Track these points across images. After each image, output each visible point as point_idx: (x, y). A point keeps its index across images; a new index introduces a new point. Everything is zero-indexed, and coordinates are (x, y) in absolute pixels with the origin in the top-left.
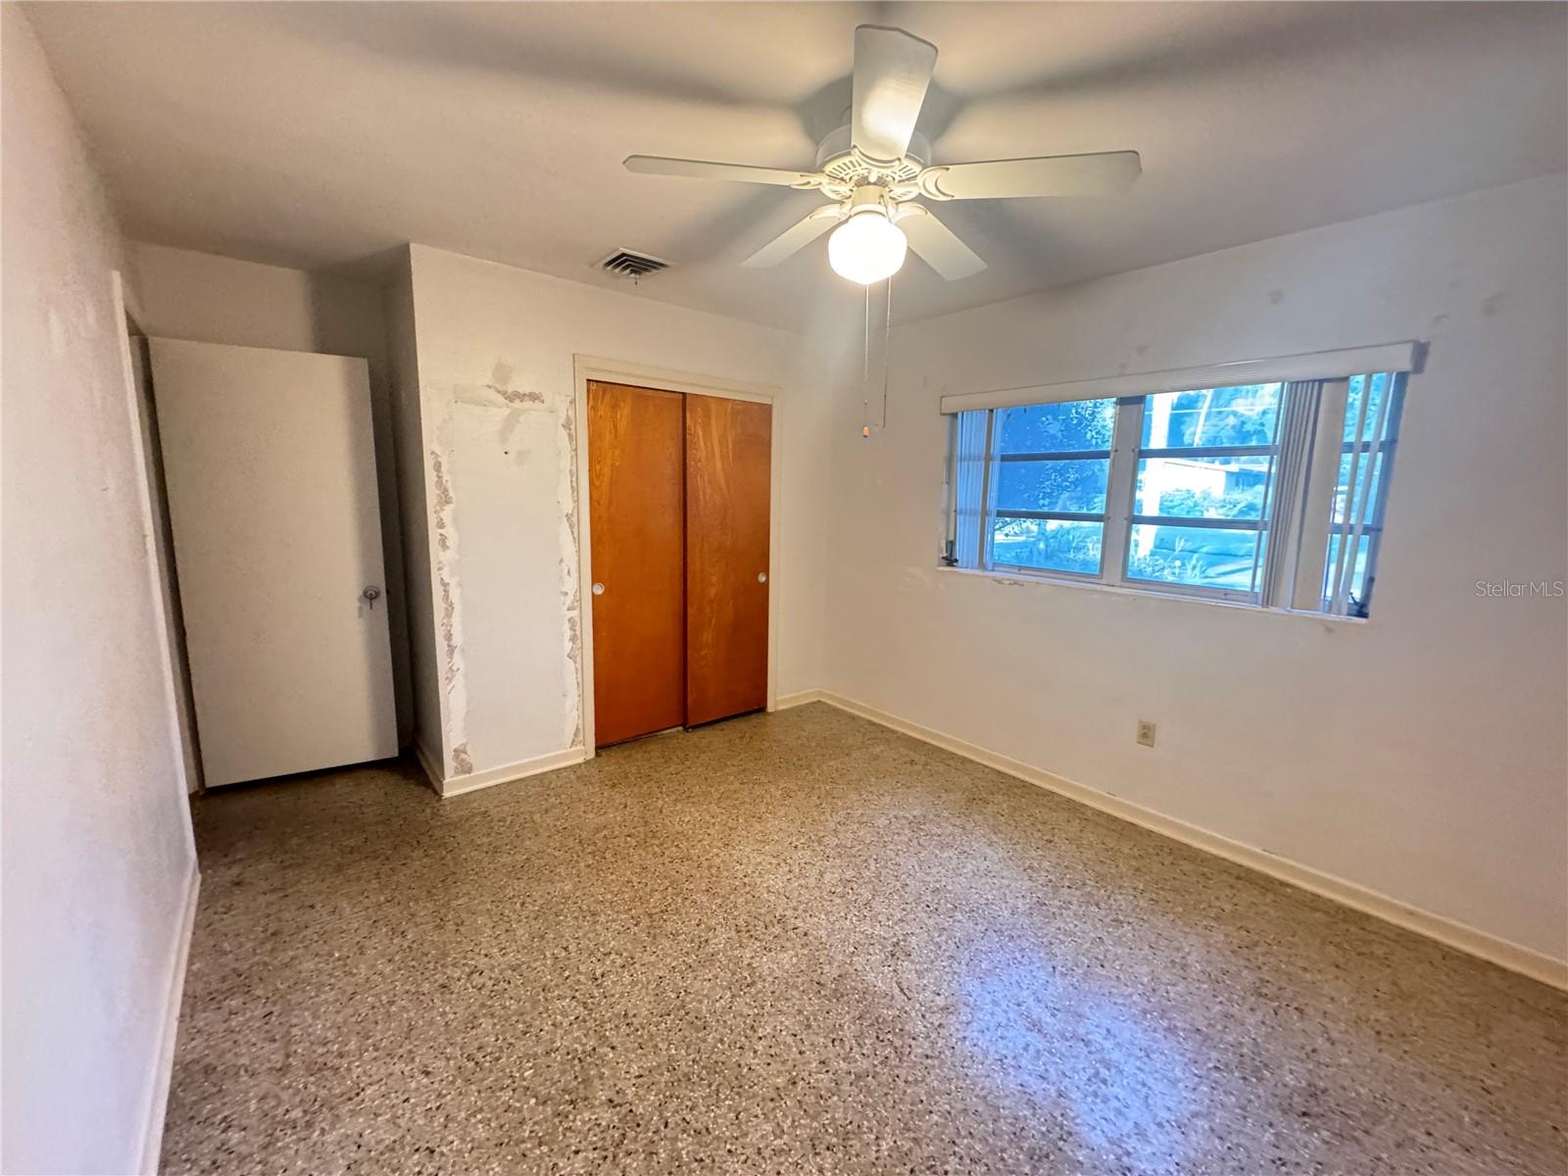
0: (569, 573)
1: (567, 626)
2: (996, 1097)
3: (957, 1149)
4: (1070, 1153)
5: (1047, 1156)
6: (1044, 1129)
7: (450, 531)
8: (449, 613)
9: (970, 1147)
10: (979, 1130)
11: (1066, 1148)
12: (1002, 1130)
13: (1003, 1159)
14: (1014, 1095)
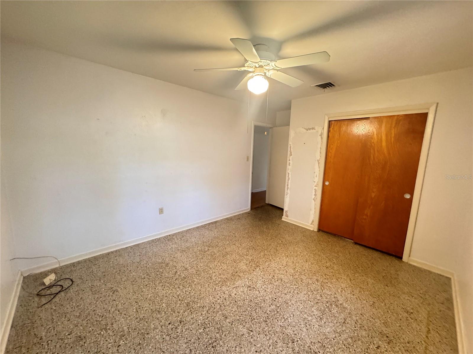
0: (316, 176)
1: (314, 191)
2: (203, 300)
3: (193, 290)
4: (187, 311)
5: (187, 306)
6: (194, 307)
7: (291, 162)
8: (288, 180)
9: (193, 292)
10: (196, 295)
11: (188, 311)
12: (195, 299)
13: (189, 297)
14: (203, 304)
